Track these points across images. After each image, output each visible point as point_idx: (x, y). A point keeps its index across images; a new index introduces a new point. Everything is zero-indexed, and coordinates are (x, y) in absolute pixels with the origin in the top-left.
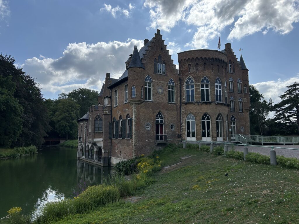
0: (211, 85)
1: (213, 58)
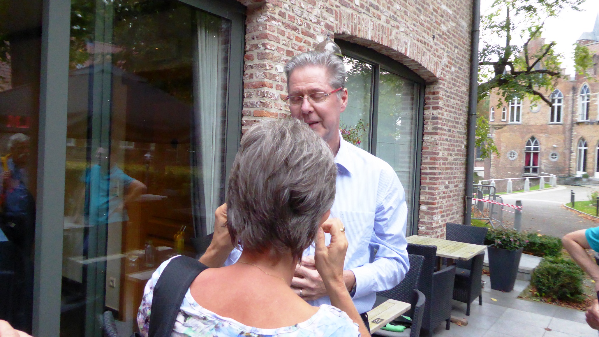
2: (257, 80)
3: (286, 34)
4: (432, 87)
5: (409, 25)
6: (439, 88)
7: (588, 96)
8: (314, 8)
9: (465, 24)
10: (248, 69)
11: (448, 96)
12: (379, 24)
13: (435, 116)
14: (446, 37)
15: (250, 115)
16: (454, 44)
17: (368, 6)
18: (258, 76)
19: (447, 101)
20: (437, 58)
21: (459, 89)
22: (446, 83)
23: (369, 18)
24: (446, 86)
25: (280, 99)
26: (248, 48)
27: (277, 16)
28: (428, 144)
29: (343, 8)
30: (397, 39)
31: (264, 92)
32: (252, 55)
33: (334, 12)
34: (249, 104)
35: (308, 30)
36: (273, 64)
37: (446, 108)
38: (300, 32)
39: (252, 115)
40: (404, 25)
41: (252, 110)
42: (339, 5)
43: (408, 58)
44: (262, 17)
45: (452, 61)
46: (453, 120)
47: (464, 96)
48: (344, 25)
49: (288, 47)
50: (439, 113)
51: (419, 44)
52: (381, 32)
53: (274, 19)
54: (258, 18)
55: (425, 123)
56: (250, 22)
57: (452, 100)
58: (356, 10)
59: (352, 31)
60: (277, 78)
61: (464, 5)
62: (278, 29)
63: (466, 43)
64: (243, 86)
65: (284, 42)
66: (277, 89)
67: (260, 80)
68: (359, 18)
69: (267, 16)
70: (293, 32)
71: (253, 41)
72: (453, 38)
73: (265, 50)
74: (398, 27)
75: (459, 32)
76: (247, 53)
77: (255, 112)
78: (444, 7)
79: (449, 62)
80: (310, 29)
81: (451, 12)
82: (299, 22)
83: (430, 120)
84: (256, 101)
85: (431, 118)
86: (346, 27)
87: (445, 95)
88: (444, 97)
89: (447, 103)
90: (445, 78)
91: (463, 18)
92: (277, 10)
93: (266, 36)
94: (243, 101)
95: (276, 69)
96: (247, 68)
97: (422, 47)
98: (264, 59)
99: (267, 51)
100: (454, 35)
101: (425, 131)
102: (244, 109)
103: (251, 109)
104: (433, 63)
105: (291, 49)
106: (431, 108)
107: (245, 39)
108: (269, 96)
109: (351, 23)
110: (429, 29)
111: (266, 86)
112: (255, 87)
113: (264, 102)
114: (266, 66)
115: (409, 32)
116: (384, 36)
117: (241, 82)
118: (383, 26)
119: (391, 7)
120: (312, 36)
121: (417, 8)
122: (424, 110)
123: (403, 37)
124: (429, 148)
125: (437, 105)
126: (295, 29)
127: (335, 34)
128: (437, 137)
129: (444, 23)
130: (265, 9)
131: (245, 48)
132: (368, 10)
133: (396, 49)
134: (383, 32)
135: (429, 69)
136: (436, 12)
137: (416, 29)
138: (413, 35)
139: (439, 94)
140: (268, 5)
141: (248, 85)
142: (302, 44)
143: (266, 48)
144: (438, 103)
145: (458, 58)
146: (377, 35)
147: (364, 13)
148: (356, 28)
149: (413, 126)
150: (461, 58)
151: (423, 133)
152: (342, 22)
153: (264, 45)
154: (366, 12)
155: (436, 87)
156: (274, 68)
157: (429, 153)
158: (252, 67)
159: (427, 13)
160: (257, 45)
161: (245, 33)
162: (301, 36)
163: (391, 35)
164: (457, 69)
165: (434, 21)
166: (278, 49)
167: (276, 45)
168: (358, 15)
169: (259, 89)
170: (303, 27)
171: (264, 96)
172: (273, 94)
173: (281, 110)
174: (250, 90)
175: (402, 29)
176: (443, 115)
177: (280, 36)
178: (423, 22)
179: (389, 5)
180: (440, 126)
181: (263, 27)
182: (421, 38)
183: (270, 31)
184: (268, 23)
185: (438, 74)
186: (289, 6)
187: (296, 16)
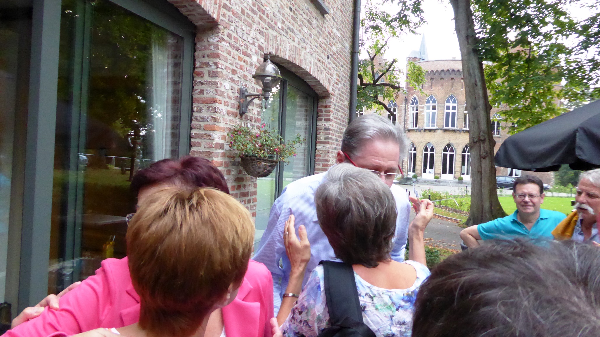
0: (438, 107)
1: (443, 70)
2: (209, 96)
3: (232, 54)
4: (324, 101)
5: (313, 47)
6: (330, 102)
7: (417, 107)
8: (251, 31)
9: (348, 45)
10: (198, 85)
11: (337, 110)
12: (294, 45)
13: (327, 127)
14: (336, 57)
15: (200, 128)
16: (341, 63)
17: (287, 29)
18: (209, 92)
19: (336, 113)
20: (330, 76)
21: (343, 103)
22: (335, 98)
23: (287, 40)
24: (335, 100)
25: (226, 114)
26: (198, 64)
27: (226, 38)
28: (321, 152)
29: (270, 30)
30: (304, 58)
31: (215, 108)
32: (202, 73)
33: (264, 34)
34: (199, 118)
35: (246, 50)
36: (222, 82)
37: (335, 120)
38: (241, 53)
39: (202, 129)
40: (310, 46)
41: (202, 124)
42: (268, 28)
43: (311, 75)
44: (214, 38)
45: (339, 78)
46: (339, 130)
47: (346, 109)
48: (271, 46)
49: (233, 66)
50: (330, 125)
51: (318, 63)
52: (295, 52)
53: (224, 40)
54: (209, 38)
55: (318, 133)
56: (201, 40)
57: (339, 113)
58: (279, 33)
59: (276, 52)
60: (225, 95)
61: (348, 30)
62: (226, 49)
63: (348, 62)
64: (192, 100)
65: (230, 61)
66: (224, 105)
67: (212, 97)
68: (281, 40)
69: (219, 37)
70: (237, 52)
71: (203, 58)
72: (340, 58)
73: (216, 68)
74: (305, 48)
75: (344, 53)
76: (197, 70)
77: (205, 126)
78: (335, 31)
79: (337, 79)
80: (248, 49)
81: (339, 35)
82: (241, 44)
83: (322, 131)
84: (207, 116)
85: (323, 129)
86: (272, 48)
87: (334, 109)
88: (334, 110)
89: (336, 116)
90: (334, 94)
91: (347, 41)
92: (226, 32)
93: (217, 56)
94: (192, 115)
95: (225, 86)
96: (196, 84)
97: (320, 66)
98: (216, 77)
99: (219, 70)
100: (341, 56)
101: (318, 140)
102: (193, 123)
103: (200, 123)
104: (328, 80)
105: (235, 68)
106: (323, 120)
107: (194, 56)
108: (219, 112)
109: (275, 45)
110: (325, 50)
111: (217, 102)
112: (205, 102)
113: (216, 117)
114: (217, 84)
115: (313, 52)
116: (297, 56)
117: (191, 96)
118: (296, 47)
119: (302, 31)
120: (249, 56)
121: (318, 31)
122: (317, 121)
123: (309, 58)
124: (322, 156)
125: (328, 118)
126: (238, 50)
127: (265, 54)
128: (329, 146)
129: (335, 45)
130: (217, 30)
131: (194, 64)
132: (287, 33)
133: (304, 68)
134: (296, 53)
135: (325, 86)
136: (330, 34)
137: (317, 50)
138: (315, 55)
139: (330, 107)
140: (220, 27)
141: (198, 100)
142: (242, 63)
143: (218, 67)
144: (329, 116)
145: (343, 75)
146: (292, 55)
147: (284, 35)
148: (278, 49)
149: (307, 135)
150: (345, 75)
151: (316, 142)
152: (270, 43)
153: (216, 64)
154: (285, 34)
155: (328, 101)
156: (223, 86)
157: (321, 160)
158: (202, 84)
159: (324, 36)
160: (208, 63)
161: (195, 51)
162: (242, 56)
163: (301, 55)
164: (342, 85)
165: (328, 43)
166: (227, 68)
167: (225, 64)
168: (280, 37)
169: (210, 105)
170: (243, 47)
171: (216, 112)
172: (222, 110)
173: (227, 124)
174: (200, 105)
175: (308, 50)
176: (333, 126)
177: (228, 56)
178: (322, 44)
179: (300, 28)
180: (330, 136)
181: (214, 48)
182: (320, 58)
183: (221, 51)
184: (220, 44)
185: (330, 91)
186: (235, 28)
187: (238, 37)
